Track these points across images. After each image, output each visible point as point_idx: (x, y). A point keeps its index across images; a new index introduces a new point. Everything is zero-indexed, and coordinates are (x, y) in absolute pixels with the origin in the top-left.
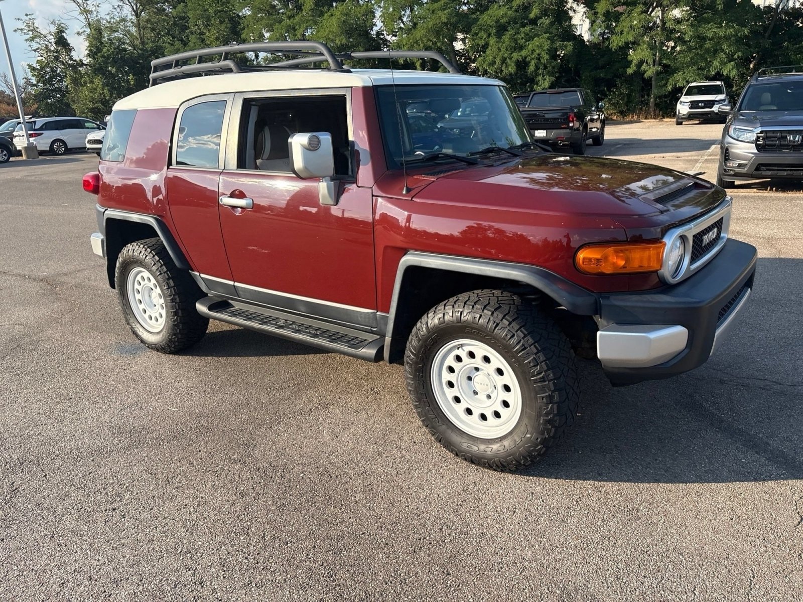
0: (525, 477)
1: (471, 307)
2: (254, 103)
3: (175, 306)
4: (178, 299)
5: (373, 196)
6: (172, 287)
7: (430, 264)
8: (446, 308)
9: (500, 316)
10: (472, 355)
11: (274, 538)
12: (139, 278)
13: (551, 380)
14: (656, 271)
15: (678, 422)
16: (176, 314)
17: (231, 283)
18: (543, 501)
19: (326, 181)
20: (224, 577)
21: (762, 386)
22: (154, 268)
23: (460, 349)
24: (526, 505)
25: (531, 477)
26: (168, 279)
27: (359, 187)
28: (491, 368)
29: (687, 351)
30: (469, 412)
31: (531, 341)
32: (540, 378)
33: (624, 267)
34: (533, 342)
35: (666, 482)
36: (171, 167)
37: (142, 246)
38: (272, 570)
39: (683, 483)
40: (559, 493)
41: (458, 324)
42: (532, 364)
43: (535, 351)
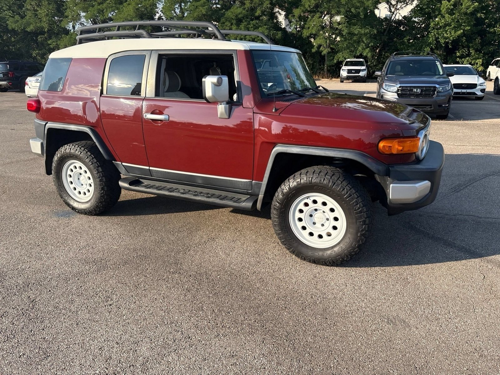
1: (318, 174)
2: (164, 57)
3: (102, 184)
4: (104, 180)
5: (254, 113)
6: (100, 172)
8: (302, 176)
9: (336, 179)
10: (315, 202)
11: (220, 311)
12: (72, 167)
13: (365, 212)
14: (415, 153)
16: (103, 189)
17: (148, 168)
19: (224, 104)
21: (440, 216)
22: (87, 160)
23: (308, 199)
26: (98, 167)
27: (244, 108)
28: (327, 208)
29: (429, 194)
30: (311, 234)
31: (354, 191)
32: (359, 211)
33: (401, 150)
34: (355, 192)
36: (102, 95)
37: (77, 146)
41: (310, 184)
42: (355, 204)
43: (356, 197)
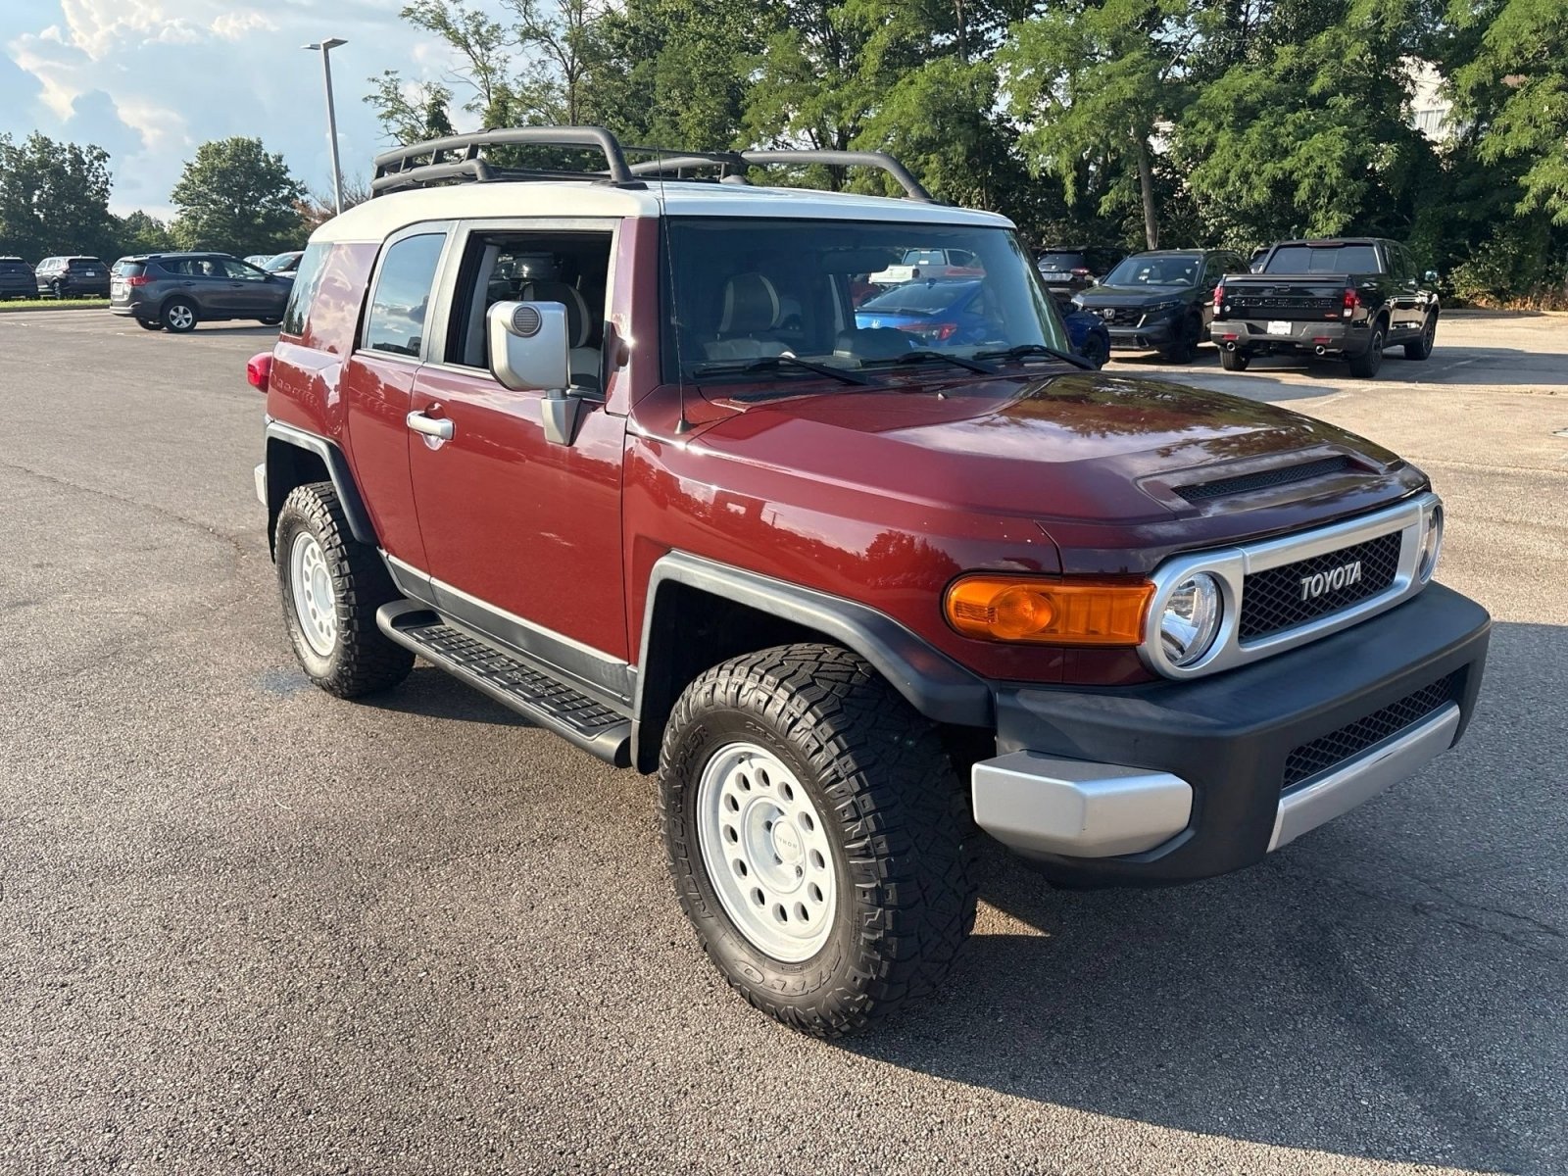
0: (852, 1055)
1: (758, 677)
2: (490, 240)
3: (348, 610)
4: (353, 600)
5: (627, 432)
6: (347, 575)
7: (694, 580)
9: (805, 704)
10: (765, 778)
12: (307, 552)
13: (883, 856)
14: (1133, 647)
15: (1260, 986)
16: (348, 625)
17: (425, 577)
18: (859, 1116)
19: (552, 397)
20: (159, 1159)
22: (323, 535)
23: (746, 762)
24: (818, 1118)
25: (864, 1058)
26: (342, 559)
27: (608, 413)
28: (794, 811)
29: (1189, 834)
30: (759, 896)
31: (852, 766)
32: (860, 849)
33: (1050, 628)
34: (855, 768)
35: (1153, 1122)
36: (358, 351)
37: (311, 493)
38: (248, 1162)
39: (1192, 1130)
40: (904, 1104)
41: (733, 710)
42: (847, 816)
43: (857, 788)
